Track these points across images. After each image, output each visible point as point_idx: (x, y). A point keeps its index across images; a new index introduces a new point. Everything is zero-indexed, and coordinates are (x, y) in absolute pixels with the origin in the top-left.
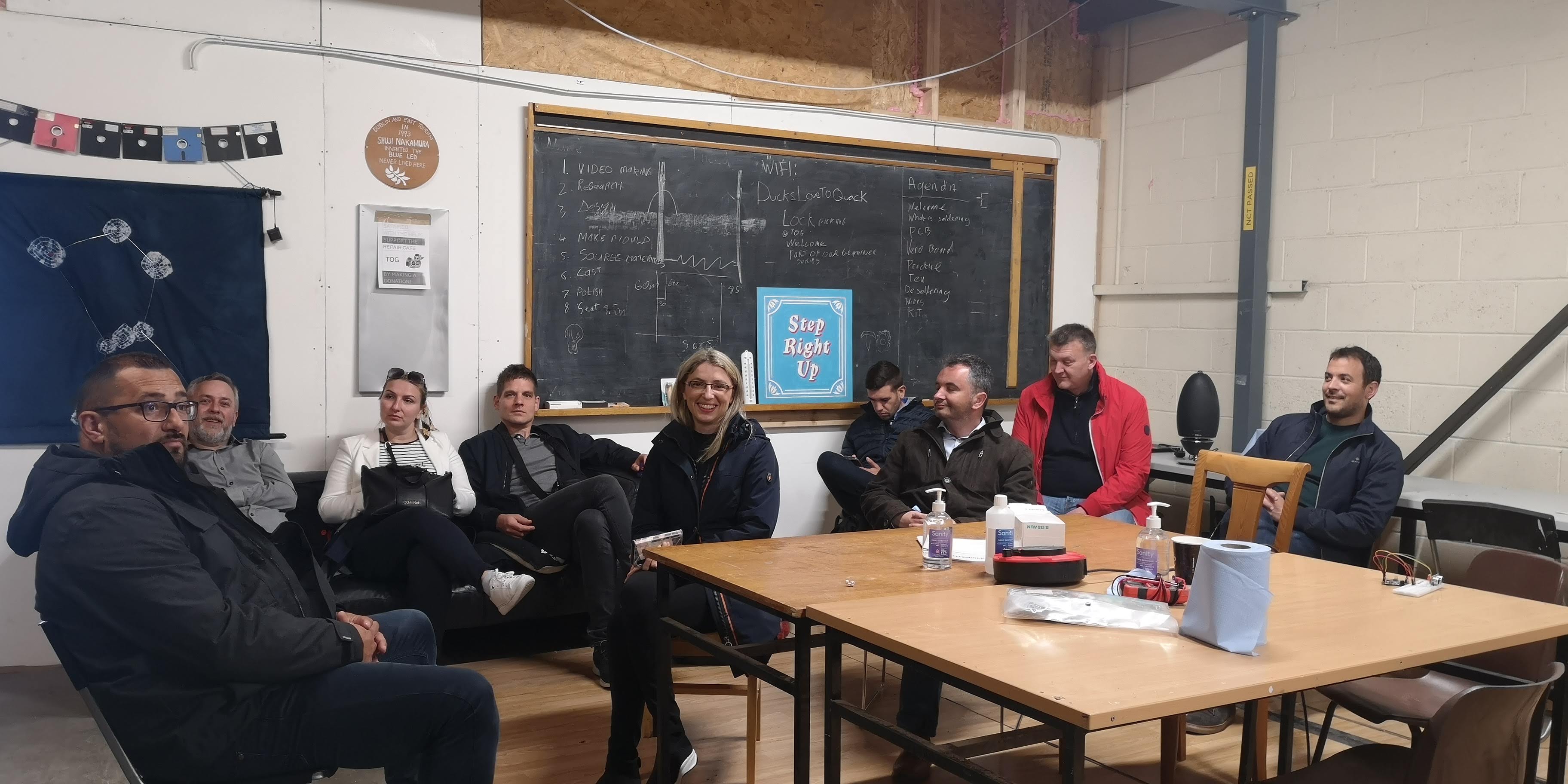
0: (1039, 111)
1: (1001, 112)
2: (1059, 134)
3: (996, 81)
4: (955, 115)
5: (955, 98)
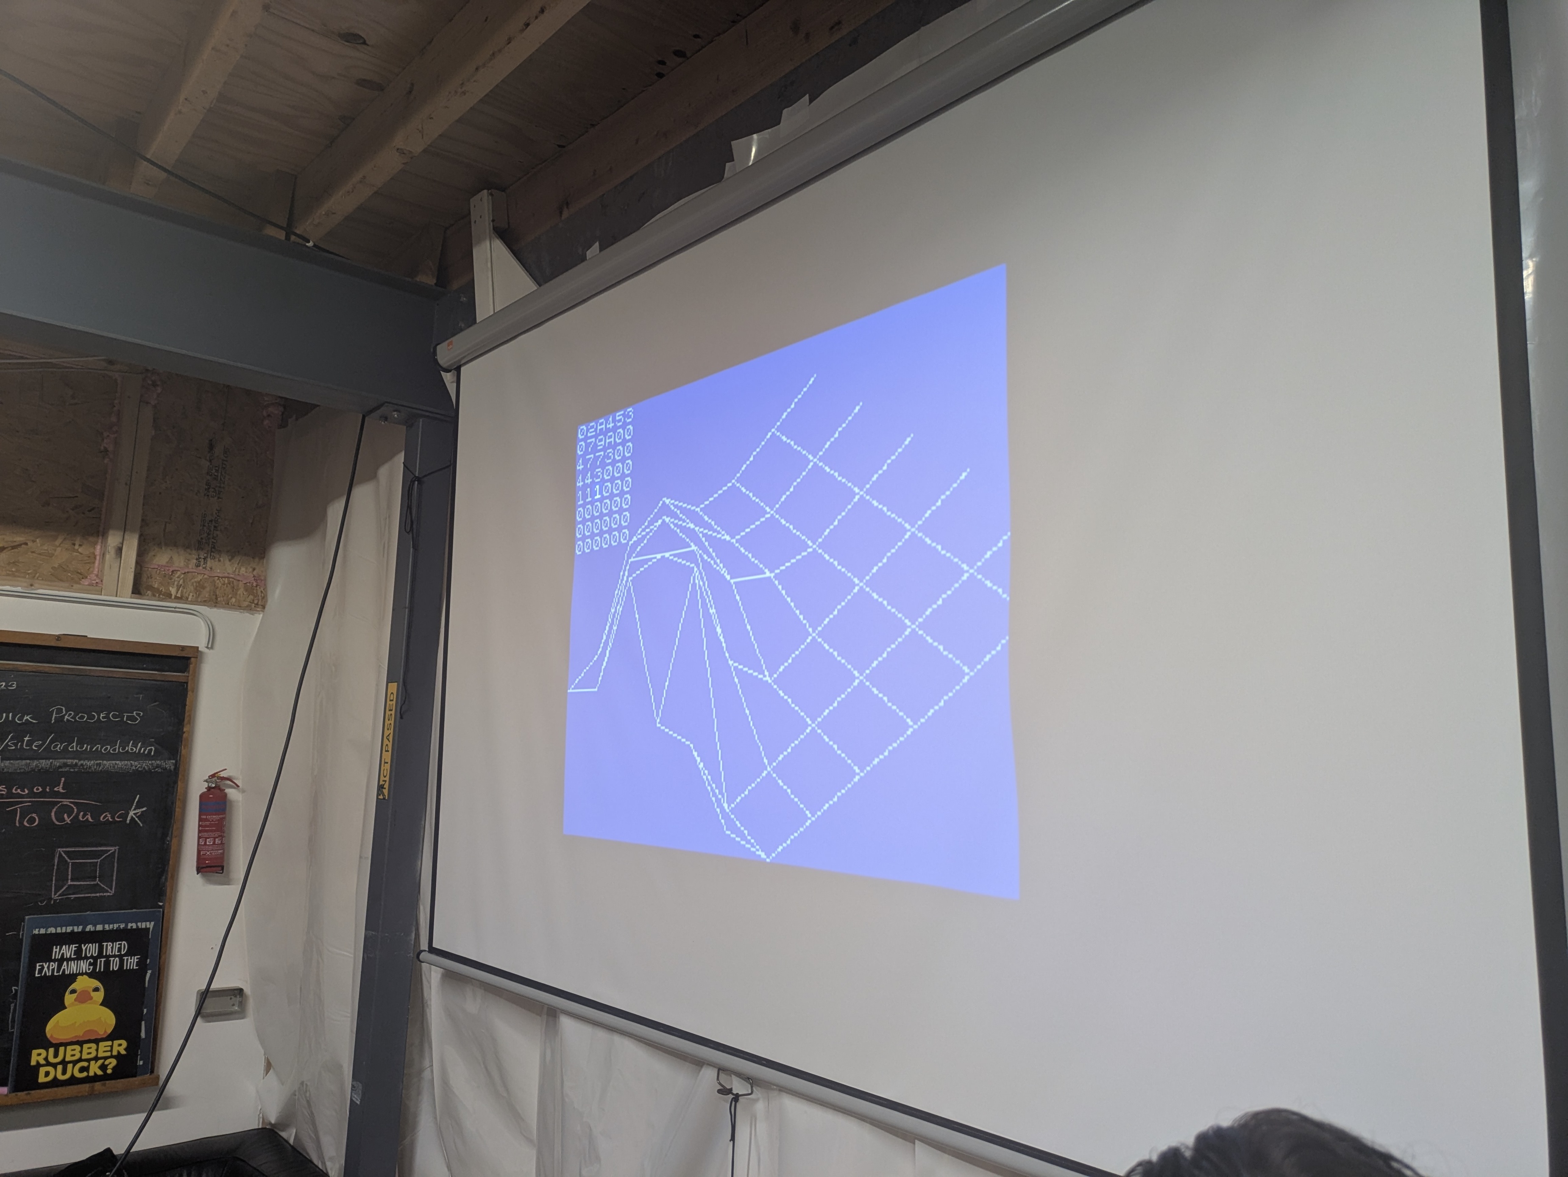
0: (190, 568)
1: (96, 565)
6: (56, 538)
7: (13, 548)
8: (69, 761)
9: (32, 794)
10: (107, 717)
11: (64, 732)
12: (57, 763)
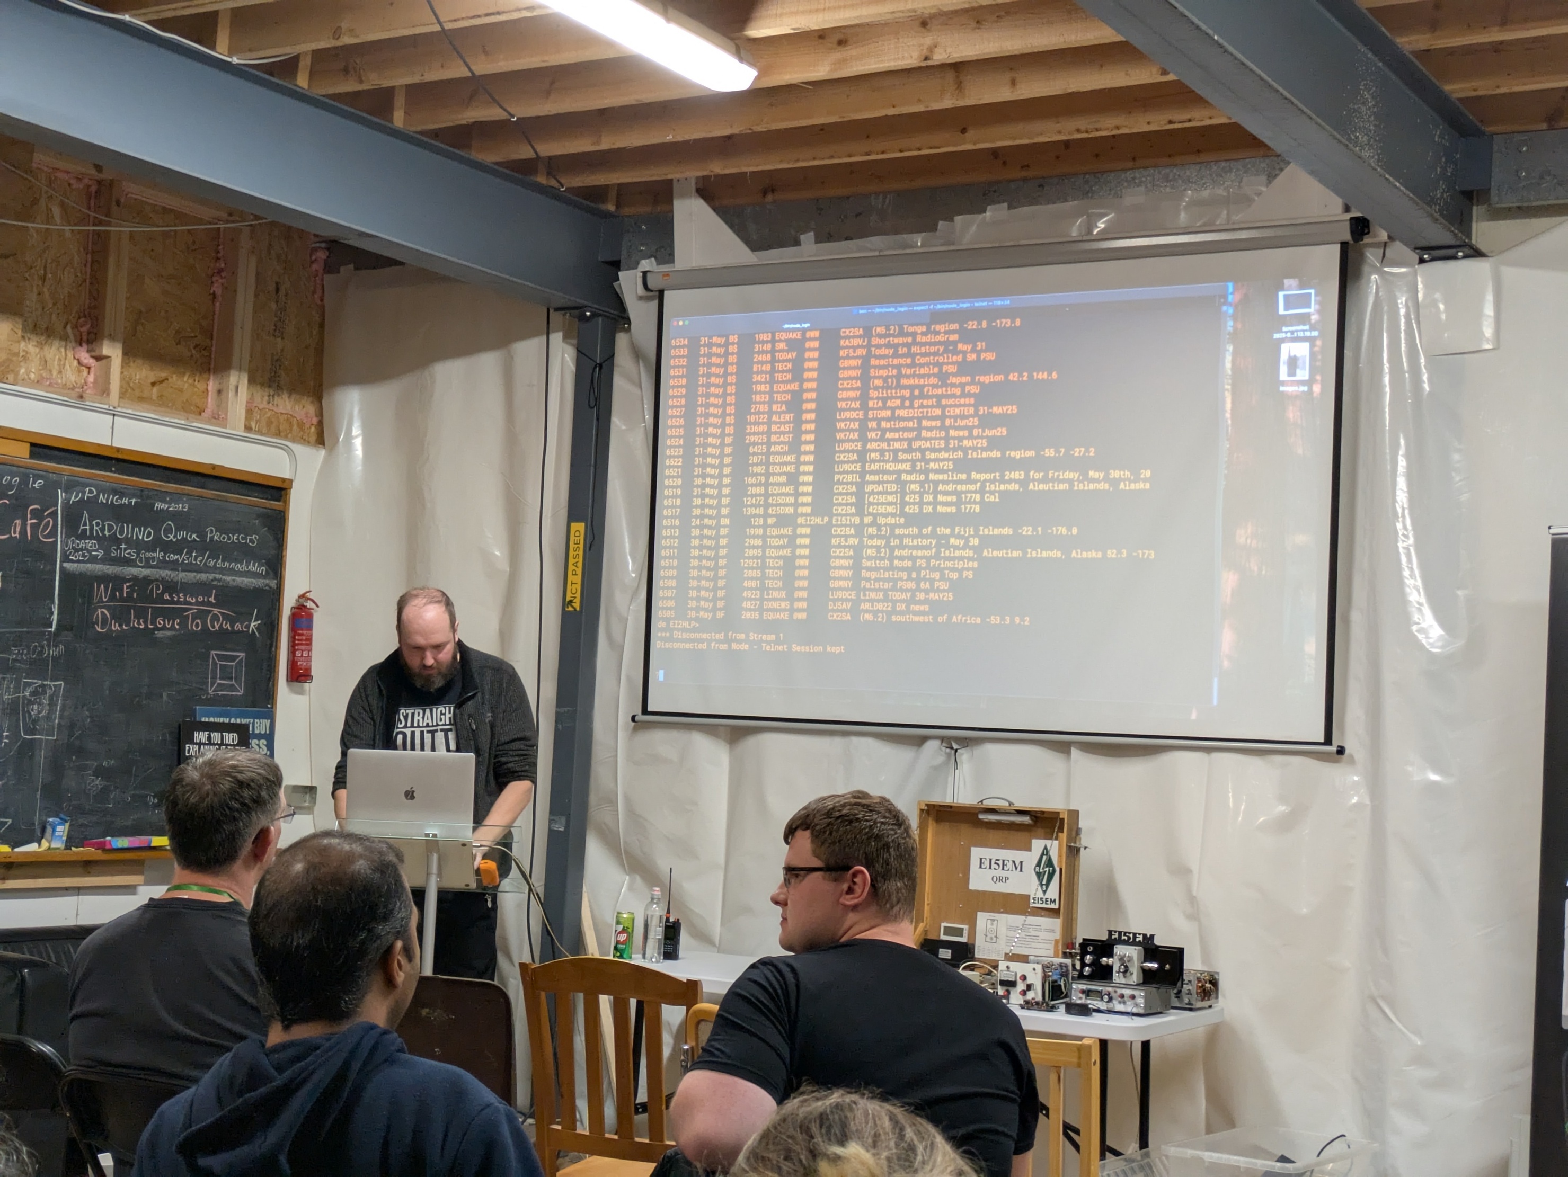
0: (264, 405)
1: (210, 400)
2: (293, 441)
3: (206, 353)
4: (141, 399)
5: (143, 373)
6: (184, 374)
7: (161, 382)
8: (218, 576)
9: (197, 603)
10: (237, 539)
11: (216, 550)
12: (211, 576)
